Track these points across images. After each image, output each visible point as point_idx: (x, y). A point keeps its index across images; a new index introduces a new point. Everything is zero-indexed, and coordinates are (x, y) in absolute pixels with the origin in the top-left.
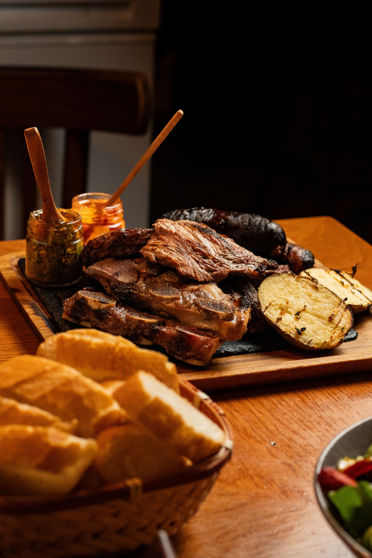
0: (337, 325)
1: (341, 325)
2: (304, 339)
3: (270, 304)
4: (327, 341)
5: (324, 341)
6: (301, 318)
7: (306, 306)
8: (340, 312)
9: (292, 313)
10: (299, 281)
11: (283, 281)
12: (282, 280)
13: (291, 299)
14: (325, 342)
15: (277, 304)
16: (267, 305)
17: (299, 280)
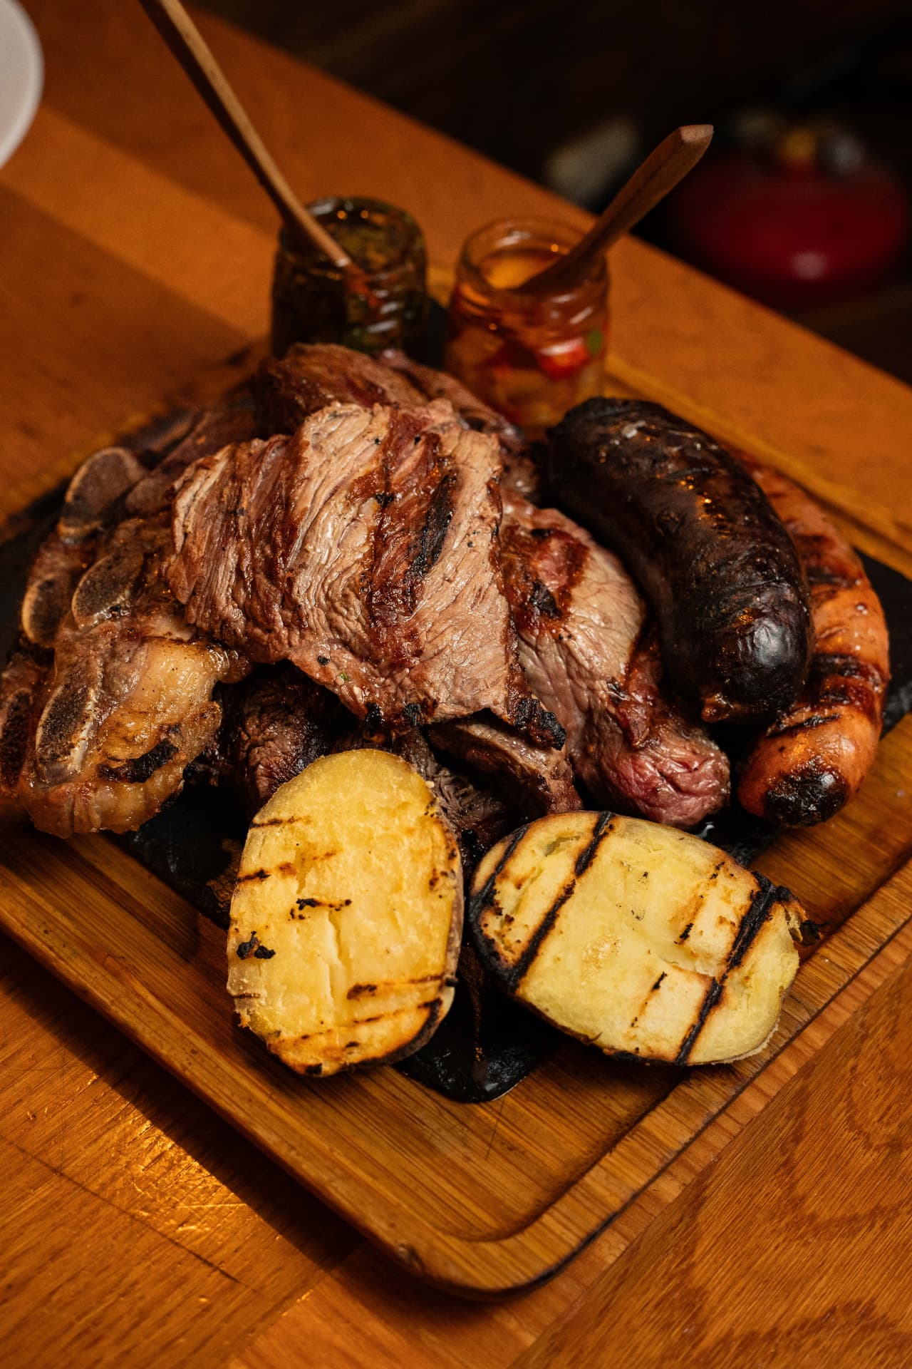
0: (356, 1022)
1: (363, 1033)
2: (241, 976)
3: (291, 821)
4: (284, 1035)
5: (279, 1027)
6: (304, 921)
7: (352, 905)
8: (404, 1000)
9: (304, 890)
10: (424, 827)
11: (395, 792)
12: (395, 787)
13: (349, 855)
14: (279, 1033)
15: (303, 836)
16: (285, 815)
17: (427, 823)
